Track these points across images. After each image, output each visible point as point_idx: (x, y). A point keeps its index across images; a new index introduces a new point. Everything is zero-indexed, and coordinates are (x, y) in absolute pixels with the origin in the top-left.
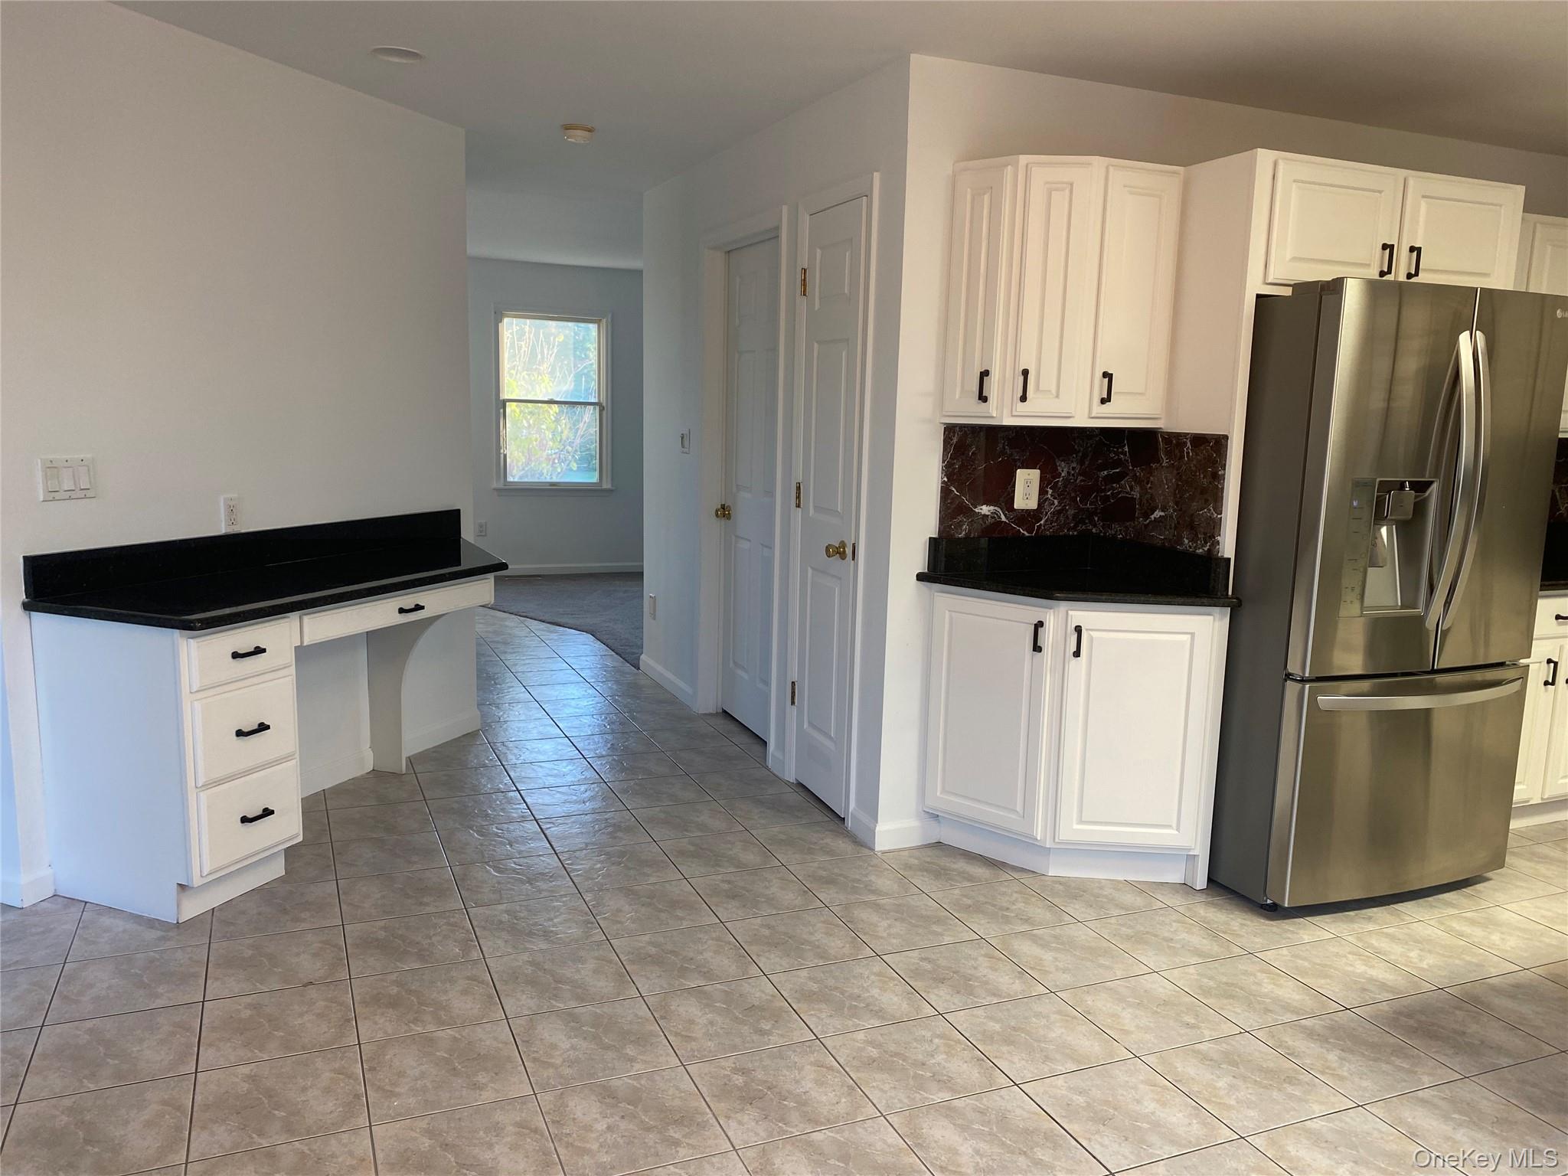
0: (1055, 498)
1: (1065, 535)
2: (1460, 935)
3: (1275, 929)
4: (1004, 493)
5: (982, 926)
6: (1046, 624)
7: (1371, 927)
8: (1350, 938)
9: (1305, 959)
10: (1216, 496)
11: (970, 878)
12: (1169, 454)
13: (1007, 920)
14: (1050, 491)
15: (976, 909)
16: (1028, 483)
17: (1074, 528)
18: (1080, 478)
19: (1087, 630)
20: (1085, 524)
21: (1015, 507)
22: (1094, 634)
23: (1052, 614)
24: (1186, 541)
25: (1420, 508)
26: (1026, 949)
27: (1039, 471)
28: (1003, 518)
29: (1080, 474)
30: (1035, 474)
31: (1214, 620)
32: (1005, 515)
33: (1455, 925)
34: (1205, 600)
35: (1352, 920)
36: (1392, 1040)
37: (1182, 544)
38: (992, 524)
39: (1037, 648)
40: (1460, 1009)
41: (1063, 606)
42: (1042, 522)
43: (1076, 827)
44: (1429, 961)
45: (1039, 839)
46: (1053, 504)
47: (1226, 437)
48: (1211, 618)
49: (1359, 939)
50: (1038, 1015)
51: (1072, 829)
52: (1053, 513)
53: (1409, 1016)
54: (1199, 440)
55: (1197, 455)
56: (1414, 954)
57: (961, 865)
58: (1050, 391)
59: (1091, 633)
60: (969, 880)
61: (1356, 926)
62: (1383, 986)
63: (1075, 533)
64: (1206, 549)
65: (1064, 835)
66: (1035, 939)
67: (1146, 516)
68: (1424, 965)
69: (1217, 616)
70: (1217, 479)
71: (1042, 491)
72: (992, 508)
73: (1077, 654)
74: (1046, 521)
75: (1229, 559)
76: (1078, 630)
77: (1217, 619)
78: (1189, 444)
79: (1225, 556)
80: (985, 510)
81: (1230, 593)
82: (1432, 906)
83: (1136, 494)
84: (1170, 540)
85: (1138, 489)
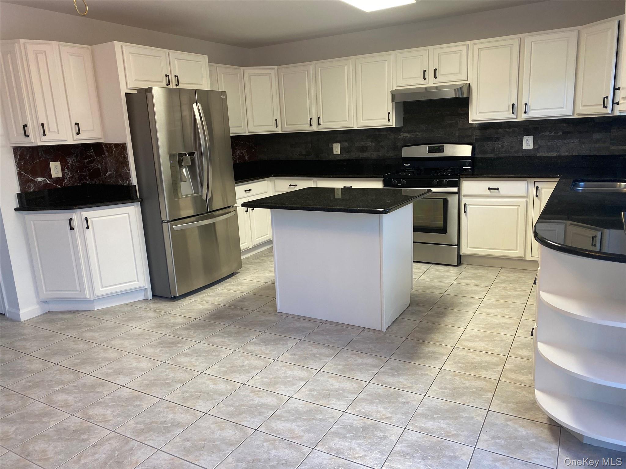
0: (69, 172)
1: (76, 186)
2: (230, 290)
3: (175, 304)
4: (47, 172)
5: (70, 333)
6: (74, 219)
7: (205, 295)
8: (198, 300)
9: (184, 309)
10: (127, 164)
11: (64, 319)
12: (107, 151)
13: (80, 328)
14: (66, 170)
15: (68, 328)
16: (56, 167)
17: (79, 182)
18: (77, 163)
19: (90, 218)
20: (83, 180)
21: (53, 177)
22: (93, 219)
23: (75, 215)
24: (120, 181)
25: (193, 161)
26: (88, 335)
27: (59, 162)
28: (48, 182)
29: (77, 162)
30: (58, 164)
31: (135, 207)
32: (49, 180)
33: (229, 287)
34: (130, 201)
35: (199, 295)
36: (209, 323)
37: (119, 183)
38: (44, 185)
39: (72, 228)
40: (228, 309)
41: (78, 211)
42: (66, 181)
43: (101, 289)
44: (221, 299)
45: (88, 297)
46: (68, 174)
47: (125, 144)
48: (134, 207)
49: (201, 299)
50: (94, 353)
51: (100, 291)
52: (69, 178)
53: (214, 315)
54: (117, 145)
55: (117, 150)
56: (216, 299)
57: (60, 316)
58: (55, 131)
59: (91, 219)
60: (63, 320)
61: (200, 296)
62: (207, 310)
63: (80, 184)
64: (127, 183)
65: (97, 294)
66: (91, 331)
67: (105, 175)
68: (220, 301)
69: (136, 206)
70: (126, 158)
71: (63, 170)
72: (42, 178)
73: (88, 228)
74: (67, 181)
75: (135, 186)
76: (86, 219)
77: (136, 207)
78: (113, 147)
79: (134, 185)
80: (39, 179)
81: (138, 197)
82: (223, 284)
83: (99, 167)
84: (115, 182)
85: (100, 165)
